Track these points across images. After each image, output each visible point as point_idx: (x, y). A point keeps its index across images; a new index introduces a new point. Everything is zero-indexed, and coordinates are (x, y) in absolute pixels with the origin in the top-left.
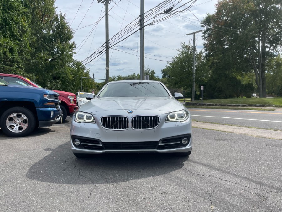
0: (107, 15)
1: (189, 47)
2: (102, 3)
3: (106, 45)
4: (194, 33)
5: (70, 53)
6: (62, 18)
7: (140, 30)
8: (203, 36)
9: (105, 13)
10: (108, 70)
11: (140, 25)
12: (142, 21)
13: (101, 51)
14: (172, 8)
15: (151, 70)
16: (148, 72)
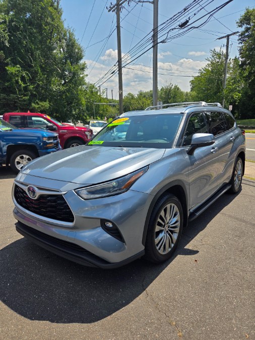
0: (118, 27)
1: (220, 54)
2: (113, 11)
3: (118, 65)
4: (228, 36)
5: (81, 76)
6: (71, 35)
7: (152, 48)
8: (240, 39)
9: (116, 25)
10: (122, 93)
11: (153, 42)
12: (155, 36)
13: (114, 72)
14: (187, 22)
15: (174, 85)
16: (171, 88)
